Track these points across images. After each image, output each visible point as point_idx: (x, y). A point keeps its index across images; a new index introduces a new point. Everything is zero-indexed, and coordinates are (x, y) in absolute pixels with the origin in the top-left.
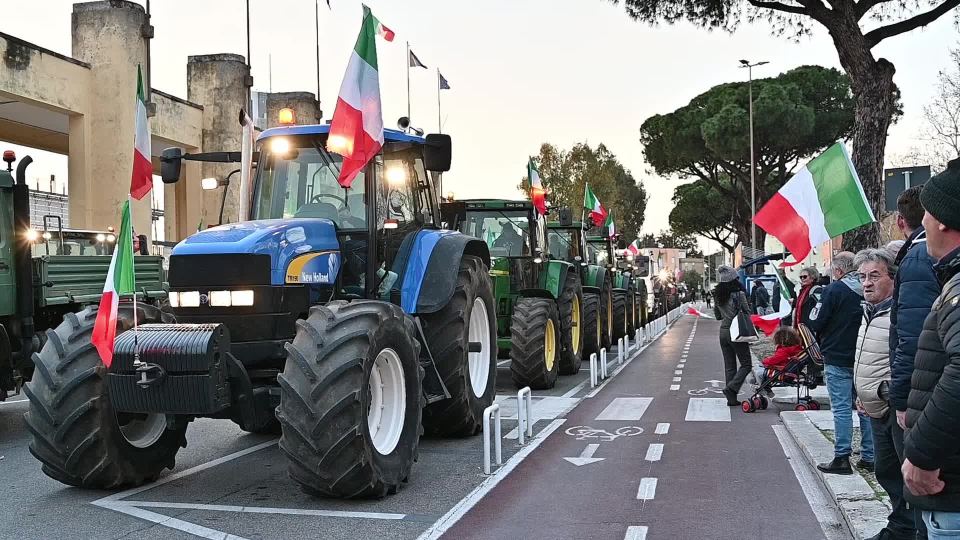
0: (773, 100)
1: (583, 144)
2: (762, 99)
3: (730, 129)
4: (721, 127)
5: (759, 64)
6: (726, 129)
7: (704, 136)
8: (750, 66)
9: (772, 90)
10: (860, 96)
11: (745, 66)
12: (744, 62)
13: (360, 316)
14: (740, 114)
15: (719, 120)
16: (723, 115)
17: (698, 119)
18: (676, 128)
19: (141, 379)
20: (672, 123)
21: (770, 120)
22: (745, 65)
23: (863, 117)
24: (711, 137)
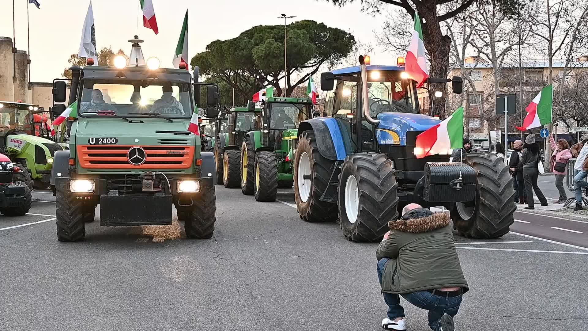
0: (297, 39)
1: (108, 49)
2: (290, 37)
3: (271, 54)
4: (266, 52)
5: (291, 17)
6: (269, 54)
7: (255, 57)
8: (286, 18)
9: (295, 33)
10: (437, 53)
11: (282, 17)
12: (284, 15)
14: (278, 45)
15: (265, 48)
16: (267, 45)
17: (249, 46)
18: (235, 50)
20: (232, 47)
21: (295, 50)
22: (284, 17)
23: (438, 64)
24: (260, 58)
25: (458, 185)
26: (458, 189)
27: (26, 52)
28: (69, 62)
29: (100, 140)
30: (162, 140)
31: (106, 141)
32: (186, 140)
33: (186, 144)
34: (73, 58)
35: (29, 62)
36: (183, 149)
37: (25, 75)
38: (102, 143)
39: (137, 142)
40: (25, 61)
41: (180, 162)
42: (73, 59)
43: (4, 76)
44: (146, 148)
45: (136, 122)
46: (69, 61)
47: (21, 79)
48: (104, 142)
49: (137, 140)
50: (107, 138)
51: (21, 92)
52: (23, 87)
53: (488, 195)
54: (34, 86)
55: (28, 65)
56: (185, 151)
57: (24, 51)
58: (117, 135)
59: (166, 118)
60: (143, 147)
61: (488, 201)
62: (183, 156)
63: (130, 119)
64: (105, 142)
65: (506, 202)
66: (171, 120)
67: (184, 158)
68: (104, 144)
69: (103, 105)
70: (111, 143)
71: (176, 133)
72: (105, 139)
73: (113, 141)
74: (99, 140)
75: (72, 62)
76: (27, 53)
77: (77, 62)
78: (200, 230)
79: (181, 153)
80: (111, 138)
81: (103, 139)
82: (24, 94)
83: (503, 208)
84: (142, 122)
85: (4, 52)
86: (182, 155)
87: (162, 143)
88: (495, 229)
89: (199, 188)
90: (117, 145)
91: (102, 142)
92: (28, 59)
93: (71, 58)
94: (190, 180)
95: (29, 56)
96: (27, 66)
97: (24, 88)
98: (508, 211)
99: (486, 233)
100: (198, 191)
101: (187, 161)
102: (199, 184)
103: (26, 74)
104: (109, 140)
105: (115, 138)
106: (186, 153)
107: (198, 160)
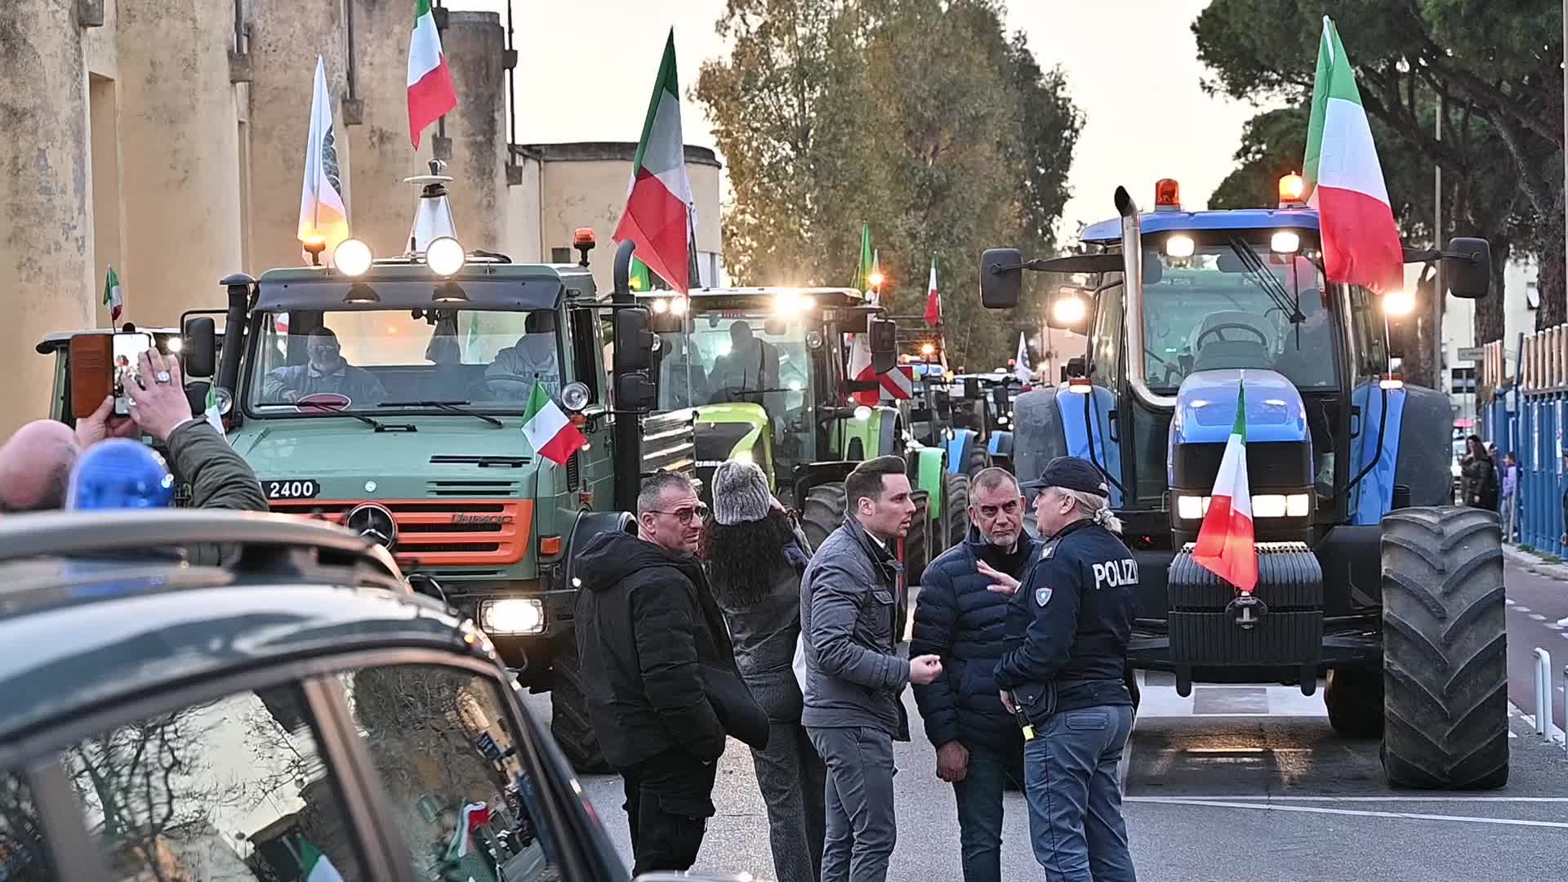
13: (1476, 531)
19: (1242, 616)
25: (1246, 612)
26: (1246, 627)
27: (498, 15)
28: (717, 30)
29: (275, 487)
30: (439, 484)
31: (290, 489)
32: (508, 484)
33: (507, 493)
34: (738, 12)
35: (510, 59)
36: (499, 508)
37: (492, 121)
38: (277, 495)
39: (370, 490)
40: (496, 58)
41: (493, 546)
42: (737, 18)
43: (396, 134)
44: (394, 508)
45: (395, 429)
46: (722, 27)
47: (480, 138)
48: (283, 492)
49: (370, 486)
50: (292, 482)
51: (478, 195)
52: (484, 172)
53: (1405, 647)
54: (546, 161)
55: (507, 72)
56: (503, 514)
57: (491, 14)
58: (322, 472)
59: (481, 415)
60: (388, 506)
61: (1404, 665)
62: (500, 529)
63: (379, 420)
64: (287, 493)
65: (1462, 666)
66: (495, 422)
67: (504, 533)
68: (283, 497)
69: (342, 373)
70: (302, 496)
71: (484, 462)
72: (287, 484)
73: (308, 490)
74: (272, 486)
75: (730, 33)
76: (504, 22)
77: (753, 29)
78: (578, 746)
79: (494, 520)
80: (302, 482)
81: (282, 483)
82: (490, 206)
83: (1452, 688)
84: (411, 429)
85: (397, 29)
86: (496, 527)
87: (439, 493)
88: (1447, 759)
89: (542, 622)
90: (318, 500)
91: (279, 492)
92: (507, 47)
93: (727, 10)
94: (516, 597)
95: (511, 32)
96: (502, 78)
97: (491, 178)
98: (1477, 697)
99: (1422, 768)
100: (539, 630)
101: (511, 542)
102: (541, 609)
103: (496, 115)
104: (297, 487)
105: (313, 481)
106: (506, 520)
107: (543, 539)
